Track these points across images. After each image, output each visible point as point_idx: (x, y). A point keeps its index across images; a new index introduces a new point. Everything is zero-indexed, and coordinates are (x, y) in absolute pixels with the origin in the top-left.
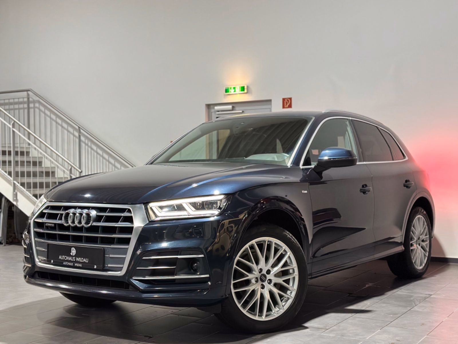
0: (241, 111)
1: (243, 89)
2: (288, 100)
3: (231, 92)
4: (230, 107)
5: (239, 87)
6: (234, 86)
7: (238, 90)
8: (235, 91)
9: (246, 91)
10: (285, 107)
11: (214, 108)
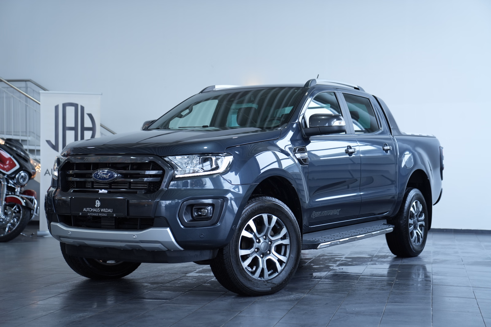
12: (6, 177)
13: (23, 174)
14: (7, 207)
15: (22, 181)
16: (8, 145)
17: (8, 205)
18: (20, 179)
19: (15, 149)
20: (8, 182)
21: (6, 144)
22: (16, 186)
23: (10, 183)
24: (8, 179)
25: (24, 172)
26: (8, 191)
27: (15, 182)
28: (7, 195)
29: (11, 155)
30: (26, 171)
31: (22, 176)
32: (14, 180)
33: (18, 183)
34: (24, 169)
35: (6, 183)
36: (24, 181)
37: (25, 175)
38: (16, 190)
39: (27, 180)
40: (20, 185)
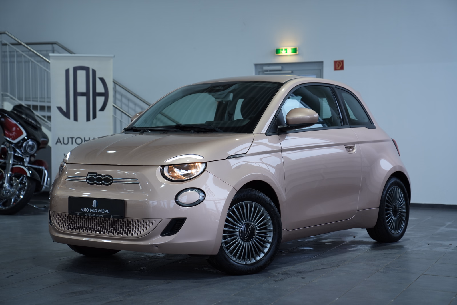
0: (290, 72)
1: (295, 50)
2: (340, 63)
3: (282, 53)
4: (279, 68)
5: (291, 49)
6: (286, 48)
7: (290, 51)
8: (286, 53)
9: (297, 53)
10: (337, 69)
11: (262, 68)
12: (13, 146)
13: (30, 143)
14: (14, 178)
15: (29, 150)
16: (15, 112)
17: (15, 176)
18: (28, 148)
19: (23, 116)
20: (15, 152)
21: (13, 111)
22: (24, 155)
23: (17, 152)
24: (15, 148)
25: (31, 141)
26: (15, 160)
27: (23, 152)
28: (13, 165)
29: (17, 121)
30: (34, 139)
31: (30, 146)
32: (21, 149)
33: (25, 153)
34: (32, 137)
35: (12, 153)
36: (32, 150)
37: (33, 144)
38: (25, 160)
39: (35, 149)
40: (28, 154)
